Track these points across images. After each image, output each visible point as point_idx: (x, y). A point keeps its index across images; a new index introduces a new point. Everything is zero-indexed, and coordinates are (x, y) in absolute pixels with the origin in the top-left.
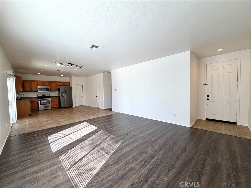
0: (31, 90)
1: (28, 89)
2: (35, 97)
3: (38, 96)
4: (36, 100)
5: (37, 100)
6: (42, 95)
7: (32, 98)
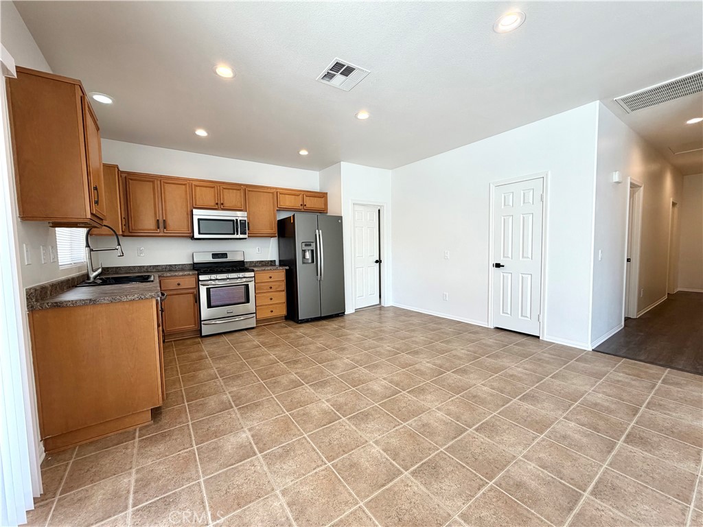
0: (162, 230)
1: (148, 222)
2: (182, 268)
3: (196, 261)
4: (188, 282)
5: (193, 279)
6: (215, 256)
7: (170, 271)
